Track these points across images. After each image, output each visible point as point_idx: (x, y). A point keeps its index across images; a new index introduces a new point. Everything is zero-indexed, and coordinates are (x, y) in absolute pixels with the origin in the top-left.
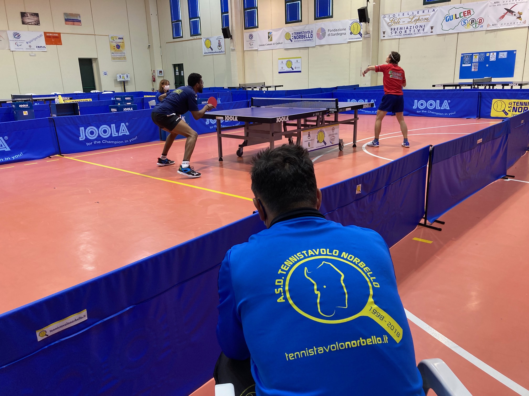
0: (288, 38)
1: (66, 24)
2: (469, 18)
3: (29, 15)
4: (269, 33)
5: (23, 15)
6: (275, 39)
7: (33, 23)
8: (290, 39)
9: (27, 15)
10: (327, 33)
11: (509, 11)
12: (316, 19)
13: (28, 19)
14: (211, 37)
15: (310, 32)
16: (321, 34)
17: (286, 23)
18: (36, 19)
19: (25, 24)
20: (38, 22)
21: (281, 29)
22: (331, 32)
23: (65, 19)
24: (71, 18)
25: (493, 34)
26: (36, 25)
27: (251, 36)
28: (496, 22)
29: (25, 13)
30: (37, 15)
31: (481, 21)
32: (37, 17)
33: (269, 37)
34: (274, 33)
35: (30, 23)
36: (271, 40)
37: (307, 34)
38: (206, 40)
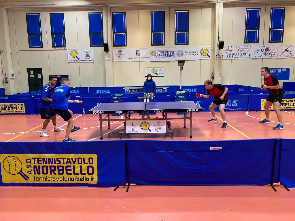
0: (153, 55)
2: (268, 52)
4: (137, 50)
6: (142, 55)
8: (155, 55)
10: (184, 53)
11: (286, 50)
12: (175, 44)
14: (77, 50)
15: (172, 52)
16: (180, 54)
17: (152, 45)
21: (148, 48)
22: (187, 53)
25: (279, 60)
27: (120, 52)
28: (281, 55)
31: (274, 54)
33: (137, 53)
34: (141, 51)
36: (139, 55)
37: (170, 53)
38: (71, 51)
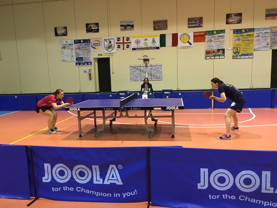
1: (266, 19)
3: (233, 16)
5: (228, 16)
7: (235, 22)
9: (232, 16)
13: (232, 19)
18: (239, 18)
19: (229, 24)
20: (240, 21)
23: (266, 15)
24: (272, 13)
26: (237, 23)
29: (230, 14)
30: (240, 15)
32: (240, 17)
35: (233, 23)
